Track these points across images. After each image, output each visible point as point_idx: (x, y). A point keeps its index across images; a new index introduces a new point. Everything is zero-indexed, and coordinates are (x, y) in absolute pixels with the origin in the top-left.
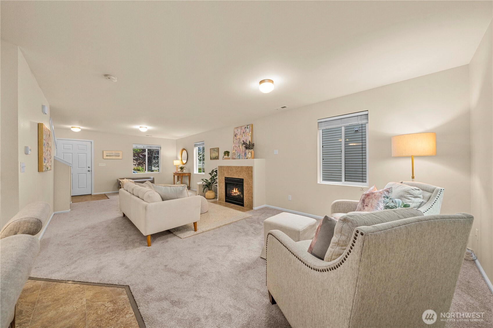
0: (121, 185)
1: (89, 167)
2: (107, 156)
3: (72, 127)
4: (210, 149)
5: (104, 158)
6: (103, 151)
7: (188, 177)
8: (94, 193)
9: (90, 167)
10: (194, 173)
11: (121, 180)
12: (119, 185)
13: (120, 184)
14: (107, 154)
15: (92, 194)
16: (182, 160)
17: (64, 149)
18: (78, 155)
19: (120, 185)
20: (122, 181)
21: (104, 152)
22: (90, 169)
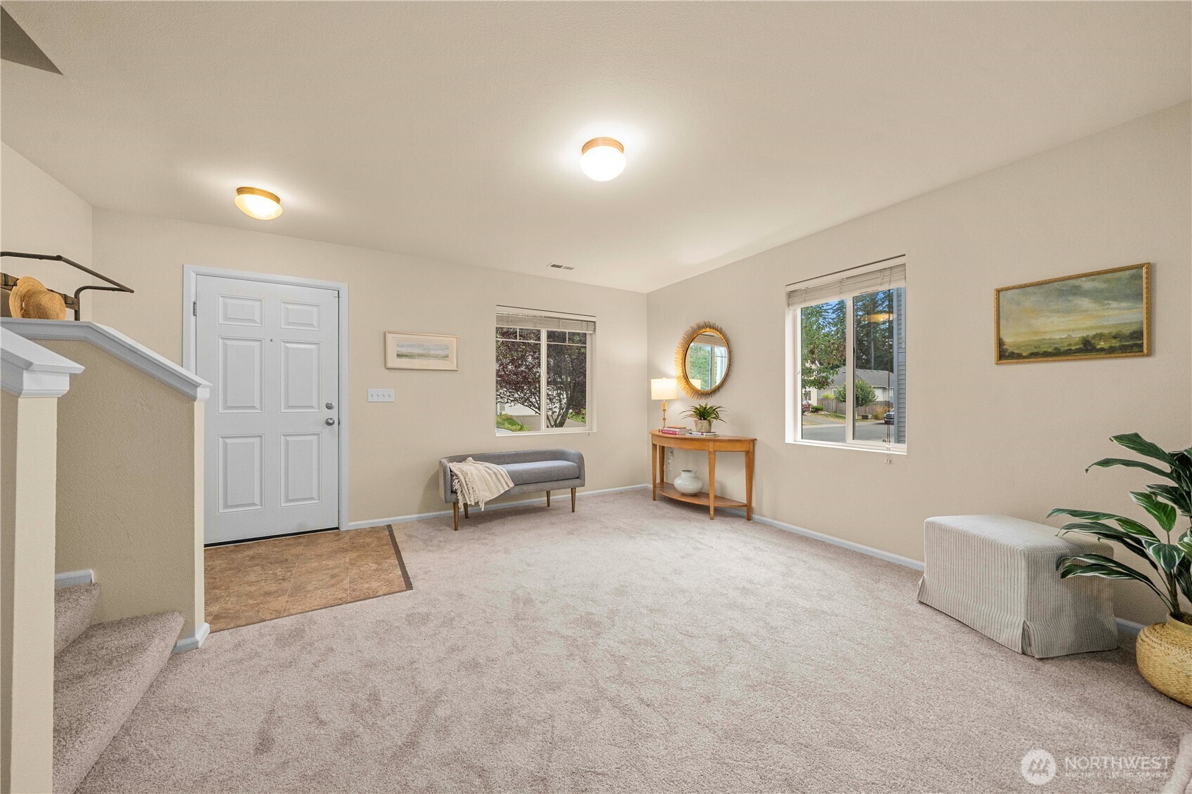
0: (459, 492)
1: (329, 407)
2: (399, 356)
3: (241, 191)
4: (998, 291)
5: (389, 365)
6: (385, 334)
7: (742, 459)
8: (350, 521)
9: (335, 404)
10: (786, 441)
11: (455, 467)
12: (449, 492)
13: (452, 486)
14: (401, 346)
15: (343, 528)
16: (686, 377)
17: (227, 318)
18: (287, 348)
19: (454, 492)
20: (462, 471)
21: (389, 337)
22: (333, 414)
